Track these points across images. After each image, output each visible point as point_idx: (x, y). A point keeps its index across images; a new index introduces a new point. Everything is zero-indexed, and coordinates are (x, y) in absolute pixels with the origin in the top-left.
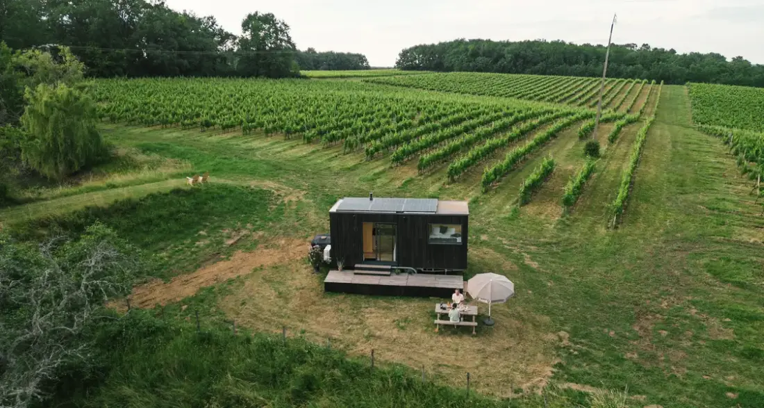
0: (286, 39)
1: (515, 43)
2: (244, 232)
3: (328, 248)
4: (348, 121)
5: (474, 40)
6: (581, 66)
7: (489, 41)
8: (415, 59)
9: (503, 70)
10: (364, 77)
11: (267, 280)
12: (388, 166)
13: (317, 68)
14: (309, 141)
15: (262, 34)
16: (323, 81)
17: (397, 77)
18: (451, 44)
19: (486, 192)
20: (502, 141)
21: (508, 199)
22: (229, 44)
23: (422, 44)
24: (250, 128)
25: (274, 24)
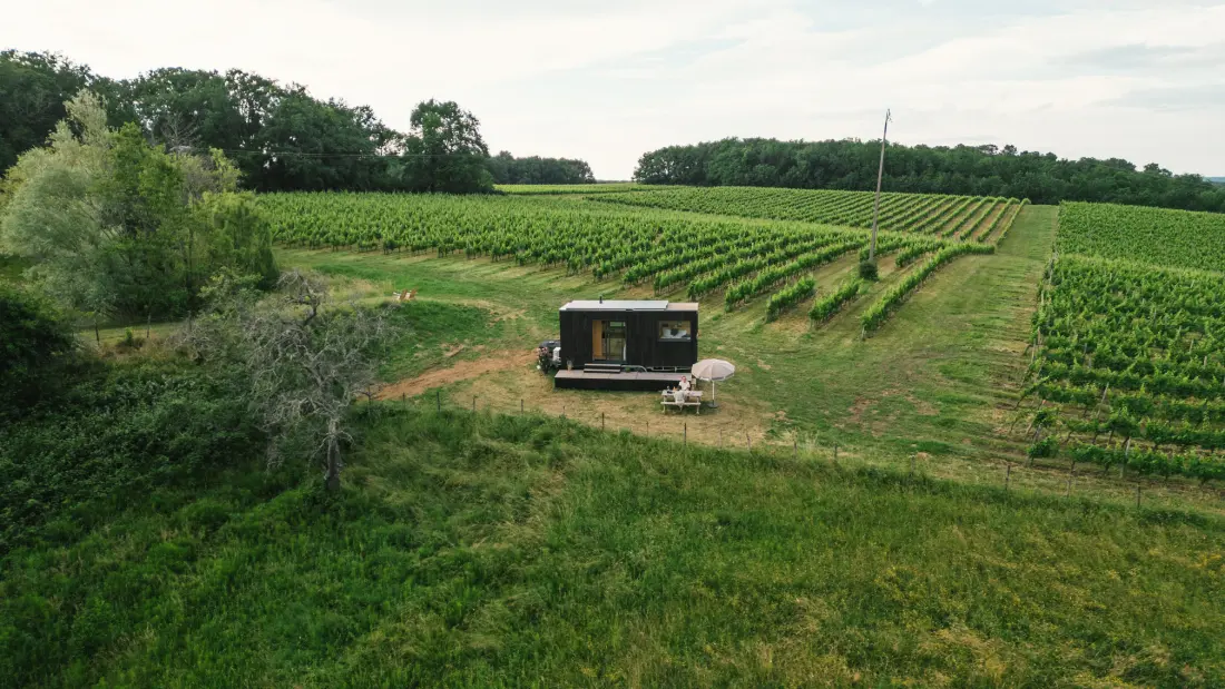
0: (474, 138)
1: (813, 144)
2: (462, 346)
3: (558, 349)
4: (570, 241)
5: (751, 140)
6: (912, 178)
7: (773, 141)
8: (663, 167)
9: (793, 183)
10: (588, 193)
11: (495, 381)
12: (620, 287)
13: (514, 182)
14: (522, 263)
15: (440, 130)
16: (530, 198)
17: (635, 193)
18: (717, 147)
19: (731, 311)
20: (760, 262)
21: (754, 317)
22: (391, 146)
23: (674, 145)
24: (446, 249)
25: (457, 118)
